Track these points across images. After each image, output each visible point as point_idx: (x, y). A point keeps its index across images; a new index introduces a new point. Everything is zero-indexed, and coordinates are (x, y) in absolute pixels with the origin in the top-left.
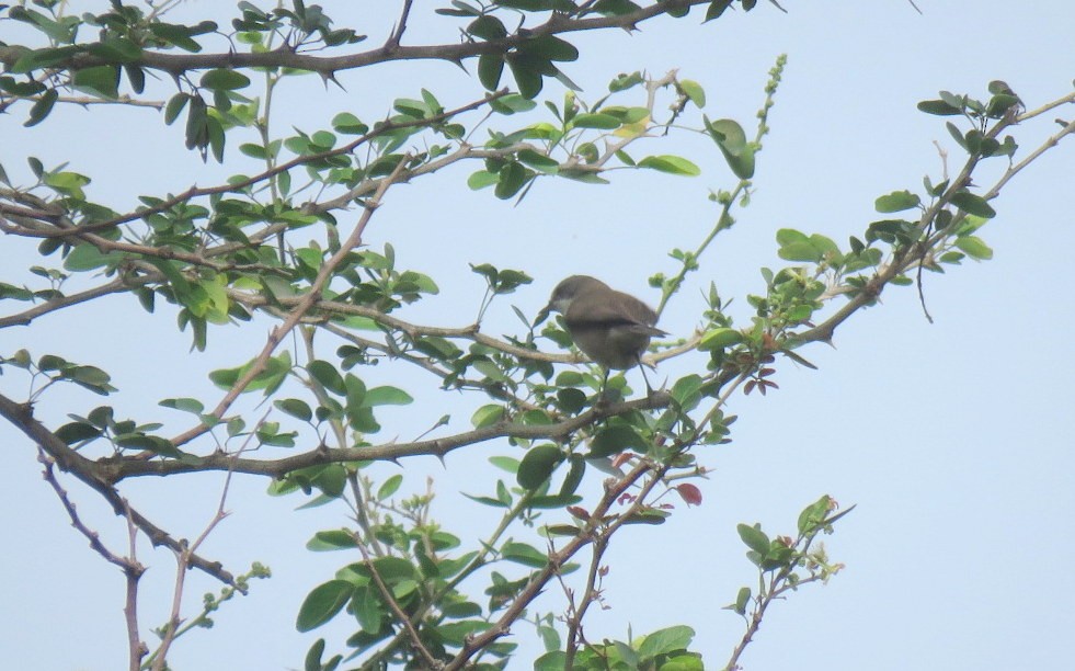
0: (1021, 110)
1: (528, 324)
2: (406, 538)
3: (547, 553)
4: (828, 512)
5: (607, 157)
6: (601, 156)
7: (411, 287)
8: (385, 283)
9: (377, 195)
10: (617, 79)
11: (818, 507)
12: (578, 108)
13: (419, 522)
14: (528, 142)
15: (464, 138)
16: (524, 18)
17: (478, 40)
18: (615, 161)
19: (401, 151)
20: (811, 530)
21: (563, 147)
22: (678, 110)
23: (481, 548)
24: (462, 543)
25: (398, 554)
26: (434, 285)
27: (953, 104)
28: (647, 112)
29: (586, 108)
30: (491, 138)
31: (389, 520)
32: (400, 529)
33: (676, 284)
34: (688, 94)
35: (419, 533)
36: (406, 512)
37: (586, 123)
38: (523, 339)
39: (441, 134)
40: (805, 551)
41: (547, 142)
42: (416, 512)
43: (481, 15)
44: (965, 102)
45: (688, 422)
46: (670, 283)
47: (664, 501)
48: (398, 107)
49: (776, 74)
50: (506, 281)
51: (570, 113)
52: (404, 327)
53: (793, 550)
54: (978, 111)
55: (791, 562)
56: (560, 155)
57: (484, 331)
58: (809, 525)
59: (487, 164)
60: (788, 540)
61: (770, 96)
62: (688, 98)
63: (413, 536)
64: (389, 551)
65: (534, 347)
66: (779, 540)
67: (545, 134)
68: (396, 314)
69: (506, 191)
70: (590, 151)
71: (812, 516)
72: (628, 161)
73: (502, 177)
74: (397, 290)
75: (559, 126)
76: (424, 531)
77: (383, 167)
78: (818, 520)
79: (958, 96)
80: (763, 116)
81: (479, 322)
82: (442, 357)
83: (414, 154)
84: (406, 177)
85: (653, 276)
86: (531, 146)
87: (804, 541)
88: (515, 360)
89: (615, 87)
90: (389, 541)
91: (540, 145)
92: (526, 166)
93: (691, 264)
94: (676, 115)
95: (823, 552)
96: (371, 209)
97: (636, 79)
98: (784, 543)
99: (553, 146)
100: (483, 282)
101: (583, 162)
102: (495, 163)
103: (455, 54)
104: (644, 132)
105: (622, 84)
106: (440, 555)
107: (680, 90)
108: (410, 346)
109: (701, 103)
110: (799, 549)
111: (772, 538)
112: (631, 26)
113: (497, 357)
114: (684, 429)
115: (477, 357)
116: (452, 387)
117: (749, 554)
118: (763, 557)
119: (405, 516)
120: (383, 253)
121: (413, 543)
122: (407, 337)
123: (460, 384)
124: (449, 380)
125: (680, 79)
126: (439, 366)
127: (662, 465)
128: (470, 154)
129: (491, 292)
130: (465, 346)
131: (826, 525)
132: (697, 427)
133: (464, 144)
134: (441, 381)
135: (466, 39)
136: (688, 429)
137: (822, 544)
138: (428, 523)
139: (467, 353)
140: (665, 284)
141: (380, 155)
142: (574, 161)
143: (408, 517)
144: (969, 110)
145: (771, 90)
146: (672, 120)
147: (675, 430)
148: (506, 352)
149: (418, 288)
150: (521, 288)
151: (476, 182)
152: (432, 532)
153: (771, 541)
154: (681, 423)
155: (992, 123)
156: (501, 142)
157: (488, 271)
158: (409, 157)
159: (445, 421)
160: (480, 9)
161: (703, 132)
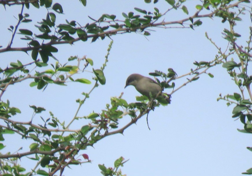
0: (176, 76)
1: (44, 122)
2: (11, 169)
3: (48, 172)
4: (122, 161)
5: (67, 79)
6: (65, 78)
7: (14, 111)
8: (7, 110)
9: (5, 87)
10: (70, 57)
11: (119, 160)
12: (59, 66)
13: (15, 165)
14: (46, 74)
15: (29, 73)
16: (44, 41)
17: (32, 46)
18: (69, 79)
19: (12, 76)
20: (118, 166)
21: (55, 76)
22: (86, 66)
23: (31, 171)
24: (26, 170)
25: (9, 172)
26: (20, 111)
27: (158, 74)
28: (77, 67)
29: (61, 65)
30: (36, 73)
31: (7, 164)
32: (10, 166)
33: (83, 102)
34: (89, 62)
35: (15, 167)
36: (11, 162)
37: (61, 70)
38: (43, 126)
39: (23, 72)
40: (116, 171)
41: (51, 74)
42: (14, 162)
43: (33, 40)
44: (161, 73)
45: (85, 138)
46: (82, 102)
47: (79, 158)
48: (11, 65)
49: (110, 46)
50: (39, 110)
51: (57, 67)
52: (12, 122)
53: (113, 171)
54: (165, 76)
55: (112, 174)
56: (54, 78)
57: (33, 123)
58: (117, 164)
59: (35, 80)
60: (112, 168)
61: (108, 52)
62: (89, 63)
63: (13, 168)
64: (7, 172)
65: (46, 128)
66: (109, 168)
67: (51, 72)
68: (10, 118)
69: (40, 87)
70: (62, 77)
71: (118, 162)
72: (72, 80)
73: (39, 84)
74: (10, 112)
75: (54, 70)
76: (16, 167)
77: (7, 80)
78: (119, 163)
79: (160, 72)
80: (107, 57)
81: (32, 120)
82: (22, 131)
83: (15, 77)
84: (13, 83)
85: (77, 99)
86: (47, 75)
87: (116, 169)
88: (41, 131)
89: (69, 60)
90: (7, 169)
91: (49, 75)
92: (45, 81)
93: (87, 96)
94: (86, 67)
95: (121, 172)
96: (3, 91)
97: (75, 58)
98: (110, 169)
99: (52, 76)
100: (33, 110)
101: (60, 80)
102: (37, 80)
103: (25, 50)
104: (77, 72)
105: (71, 59)
106: (20, 173)
107: (87, 61)
108: (14, 127)
109: (92, 64)
110: (114, 171)
111: (107, 168)
112: (72, 43)
113: (36, 130)
114: (84, 139)
115: (31, 130)
116: (24, 138)
117: (101, 172)
118: (105, 173)
119: (11, 163)
120: (6, 103)
121: (13, 170)
122: (13, 125)
123: (26, 137)
124: (23, 136)
125: (87, 58)
126: (21, 132)
127: (78, 149)
128: (30, 77)
129: (35, 113)
130: (28, 127)
131: (122, 164)
132: (87, 139)
133: (29, 75)
134: (21, 136)
135: (28, 46)
136: (85, 139)
137: (120, 170)
138: (17, 165)
139: (28, 129)
140: (80, 102)
141: (6, 77)
142: (58, 79)
143: (12, 163)
144: (162, 75)
145: (109, 50)
146: (85, 68)
147: (82, 140)
148: (39, 129)
149: (15, 112)
150: (43, 112)
151: (32, 85)
152: (18, 167)
153: (107, 169)
154: (83, 138)
155: (168, 79)
156: (39, 74)
157: (34, 107)
158: (14, 78)
159: (21, 148)
160: (32, 38)
161: (92, 72)
